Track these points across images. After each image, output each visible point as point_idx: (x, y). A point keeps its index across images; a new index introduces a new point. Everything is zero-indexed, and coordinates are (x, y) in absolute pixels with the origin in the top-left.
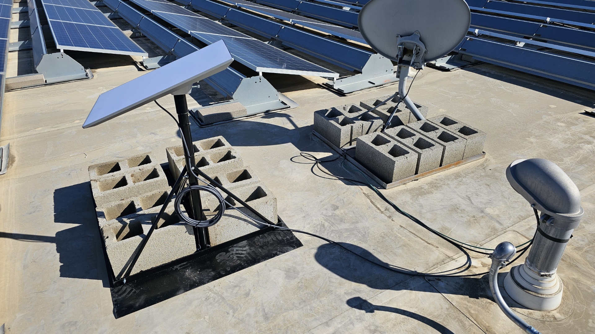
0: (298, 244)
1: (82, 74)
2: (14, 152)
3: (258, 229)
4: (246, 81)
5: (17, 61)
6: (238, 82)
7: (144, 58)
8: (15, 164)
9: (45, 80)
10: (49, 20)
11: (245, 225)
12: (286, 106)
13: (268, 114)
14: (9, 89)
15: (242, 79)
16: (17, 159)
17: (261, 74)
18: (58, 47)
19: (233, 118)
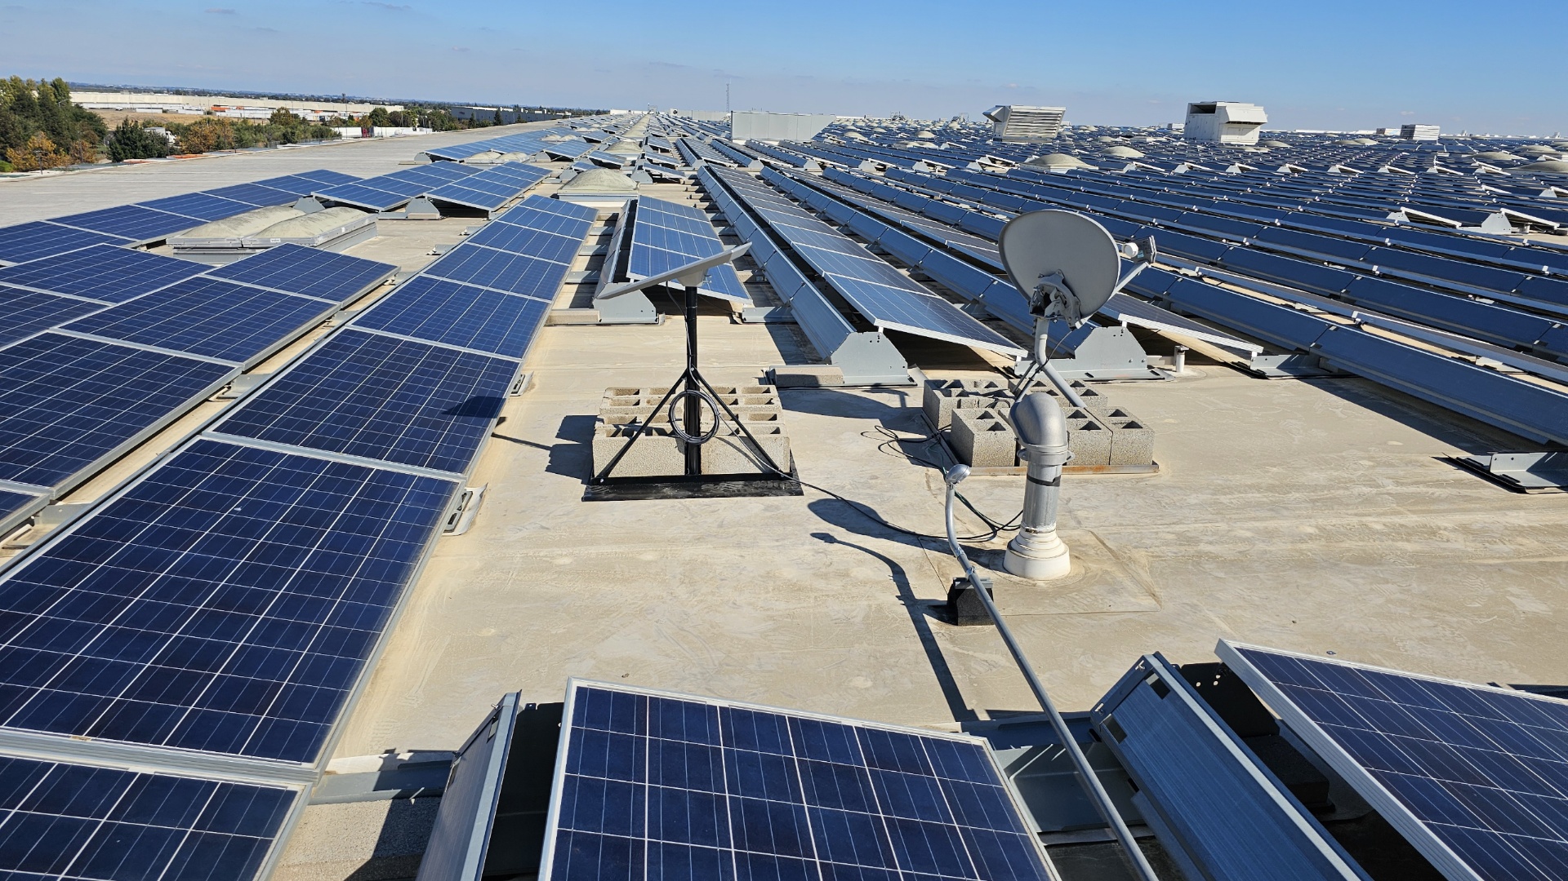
0: (801, 493)
1: (652, 319)
2: (536, 381)
3: (759, 471)
4: (854, 336)
5: (573, 295)
6: (842, 337)
7: (746, 306)
8: (533, 391)
9: (599, 319)
10: (633, 242)
11: (746, 462)
12: (912, 383)
13: (877, 388)
14: (550, 324)
15: (850, 332)
16: (537, 387)
17: (881, 330)
18: (629, 275)
19: (820, 386)
